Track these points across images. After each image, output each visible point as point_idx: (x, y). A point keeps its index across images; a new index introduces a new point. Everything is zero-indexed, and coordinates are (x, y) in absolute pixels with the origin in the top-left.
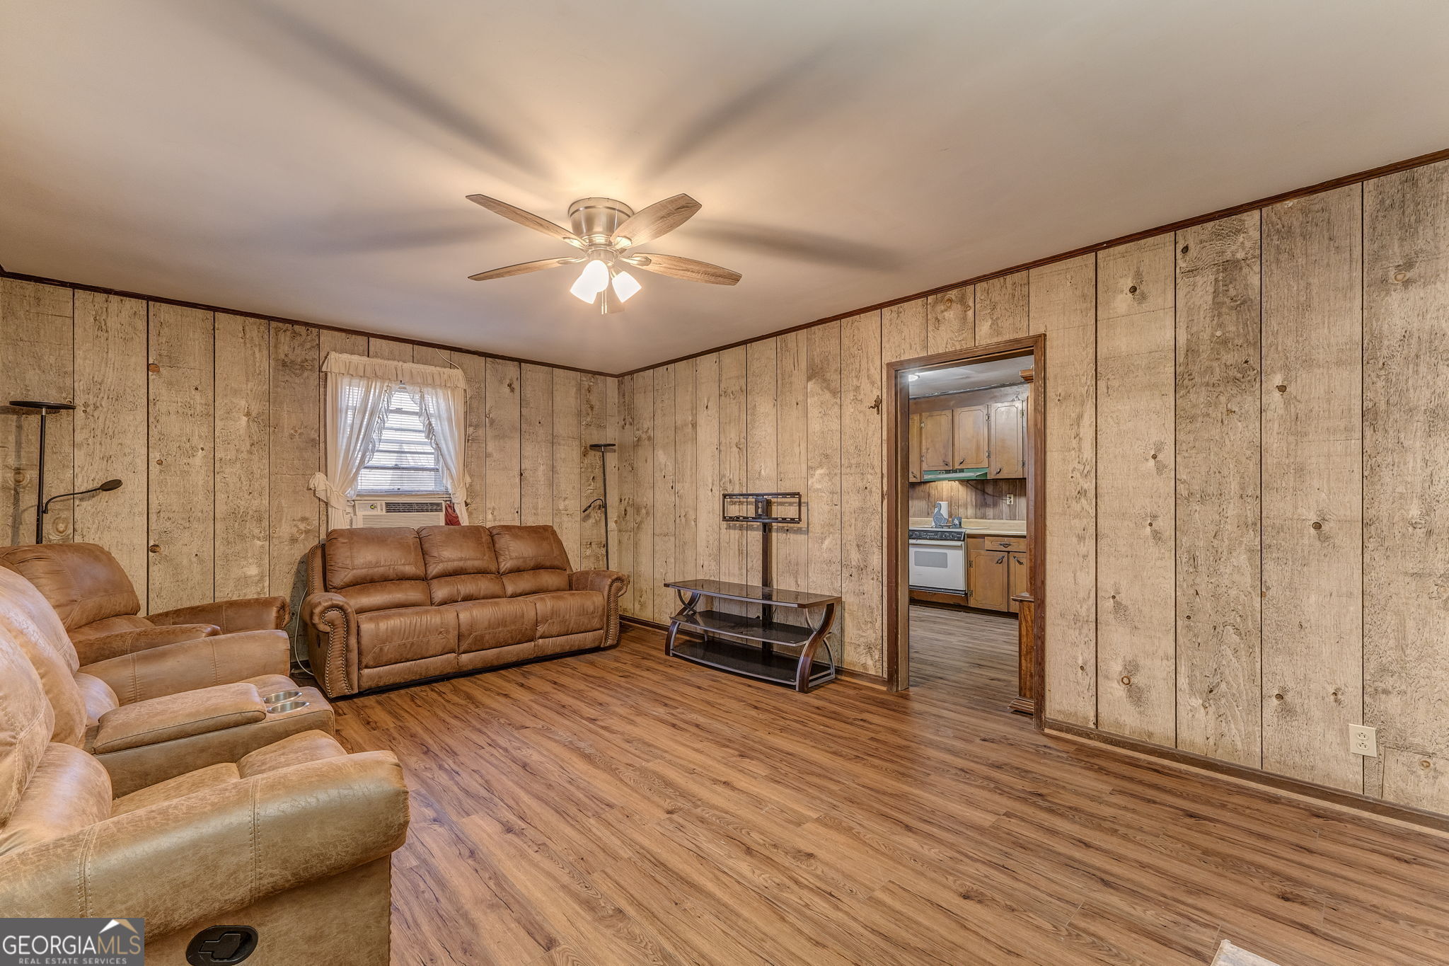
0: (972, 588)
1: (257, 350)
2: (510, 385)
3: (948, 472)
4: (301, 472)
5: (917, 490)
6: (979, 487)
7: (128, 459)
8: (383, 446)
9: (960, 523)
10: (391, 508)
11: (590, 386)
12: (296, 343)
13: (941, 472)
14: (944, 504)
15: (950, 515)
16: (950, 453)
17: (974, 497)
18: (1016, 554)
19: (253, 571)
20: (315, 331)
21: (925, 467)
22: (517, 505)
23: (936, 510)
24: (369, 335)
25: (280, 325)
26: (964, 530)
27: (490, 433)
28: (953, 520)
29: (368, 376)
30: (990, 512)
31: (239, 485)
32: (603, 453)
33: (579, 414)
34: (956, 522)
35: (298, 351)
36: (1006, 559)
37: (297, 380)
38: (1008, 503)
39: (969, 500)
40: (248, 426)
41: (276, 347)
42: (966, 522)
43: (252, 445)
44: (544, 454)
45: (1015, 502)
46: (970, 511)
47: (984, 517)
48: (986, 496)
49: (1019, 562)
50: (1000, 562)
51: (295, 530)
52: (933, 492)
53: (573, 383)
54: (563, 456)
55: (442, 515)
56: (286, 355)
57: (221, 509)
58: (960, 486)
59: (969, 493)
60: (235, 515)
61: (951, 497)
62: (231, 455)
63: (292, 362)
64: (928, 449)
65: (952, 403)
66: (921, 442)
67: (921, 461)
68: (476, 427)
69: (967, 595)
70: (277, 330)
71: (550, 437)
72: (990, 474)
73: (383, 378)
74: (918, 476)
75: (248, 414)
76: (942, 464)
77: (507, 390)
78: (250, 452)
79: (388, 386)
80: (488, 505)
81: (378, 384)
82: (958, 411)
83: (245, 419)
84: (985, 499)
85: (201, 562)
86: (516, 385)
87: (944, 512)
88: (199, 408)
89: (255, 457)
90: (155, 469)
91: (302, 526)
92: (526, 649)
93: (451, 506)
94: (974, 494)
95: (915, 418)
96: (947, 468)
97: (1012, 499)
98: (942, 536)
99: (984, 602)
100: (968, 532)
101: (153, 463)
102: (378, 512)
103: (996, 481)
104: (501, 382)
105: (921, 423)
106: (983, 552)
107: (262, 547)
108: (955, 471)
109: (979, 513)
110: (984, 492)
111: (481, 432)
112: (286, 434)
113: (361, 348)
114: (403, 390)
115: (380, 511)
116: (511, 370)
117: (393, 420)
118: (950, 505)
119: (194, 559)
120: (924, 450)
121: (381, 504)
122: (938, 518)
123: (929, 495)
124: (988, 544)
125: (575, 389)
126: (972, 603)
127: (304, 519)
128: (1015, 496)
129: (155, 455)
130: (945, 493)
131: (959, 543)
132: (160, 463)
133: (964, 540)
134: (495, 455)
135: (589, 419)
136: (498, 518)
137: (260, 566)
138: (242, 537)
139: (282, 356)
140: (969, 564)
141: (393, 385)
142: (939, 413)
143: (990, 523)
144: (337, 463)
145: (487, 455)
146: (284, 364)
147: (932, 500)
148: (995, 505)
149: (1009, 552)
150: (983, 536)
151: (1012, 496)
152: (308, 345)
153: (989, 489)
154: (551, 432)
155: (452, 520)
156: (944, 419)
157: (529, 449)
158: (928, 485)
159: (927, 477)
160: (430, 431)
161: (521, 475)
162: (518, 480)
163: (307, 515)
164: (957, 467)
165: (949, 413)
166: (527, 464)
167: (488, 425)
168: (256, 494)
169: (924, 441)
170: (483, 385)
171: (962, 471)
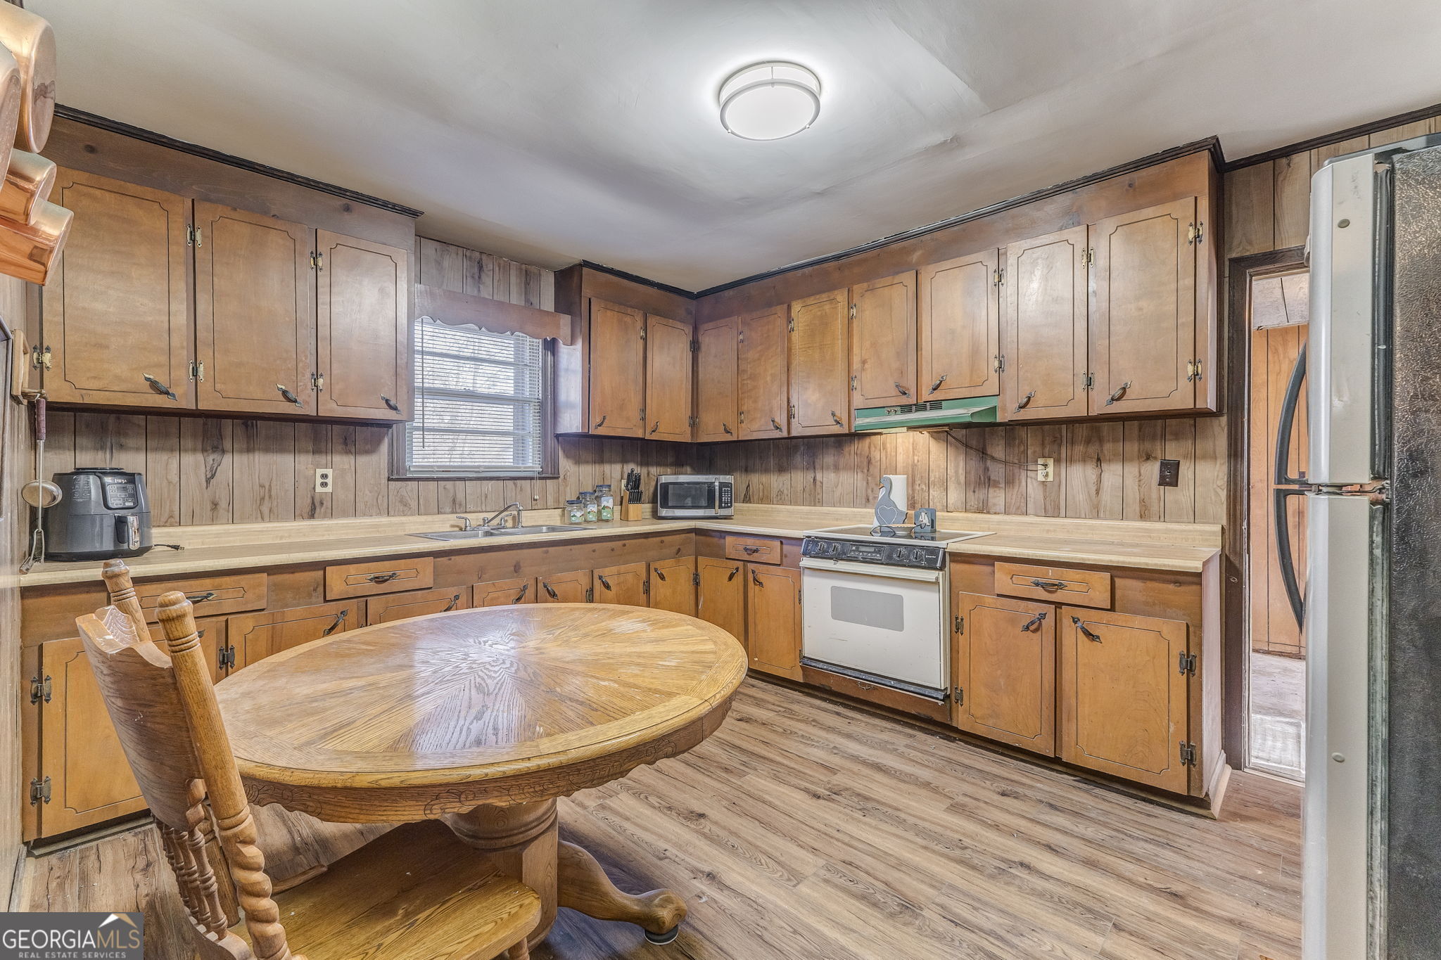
0: (962, 684)
3: (906, 409)
5: (846, 449)
6: (974, 443)
9: (933, 522)
13: (888, 409)
14: (899, 483)
15: (912, 504)
16: (912, 368)
17: (962, 464)
18: (1079, 613)
21: (858, 401)
23: (882, 493)
26: (942, 544)
28: (917, 516)
30: (998, 497)
34: (925, 519)
36: (1048, 622)
38: (1041, 478)
39: (951, 471)
42: (944, 519)
45: (1057, 474)
46: (955, 496)
47: (983, 509)
48: (989, 463)
49: (1088, 634)
50: (1033, 627)
52: (876, 455)
58: (932, 442)
59: (951, 457)
61: (914, 465)
64: (864, 362)
65: (915, 257)
66: (849, 350)
67: (851, 389)
69: (951, 697)
72: (1004, 409)
74: (845, 421)
76: (894, 392)
82: (927, 272)
84: (986, 469)
87: (899, 496)
94: (962, 458)
95: (839, 298)
96: (904, 401)
97: (1051, 469)
98: (892, 555)
99: (991, 722)
100: (954, 546)
103: (1012, 429)
105: (850, 308)
106: (989, 599)
108: (921, 407)
109: (973, 500)
110: (983, 453)
118: (911, 483)
120: (856, 365)
122: (885, 510)
123: (869, 462)
124: (1003, 579)
126: (962, 720)
128: (1058, 461)
130: (900, 458)
131: (931, 575)
133: (941, 569)
140: (956, 626)
142: (888, 280)
143: (999, 523)
147: (874, 470)
148: (1010, 482)
149: (1058, 605)
150: (990, 560)
151: (1051, 462)
153: (998, 450)
156: (897, 293)
158: (867, 441)
159: (861, 422)
164: (926, 396)
165: (909, 278)
169: (856, 350)
171: (936, 405)
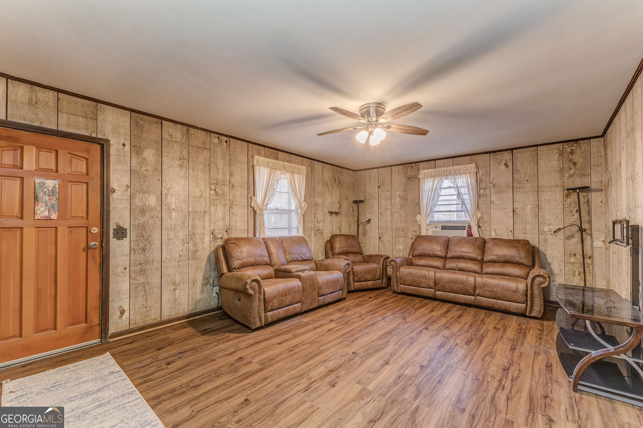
1: (402, 175)
2: (505, 164)
4: (414, 215)
7: (375, 213)
8: (439, 203)
10: (444, 228)
11: (572, 150)
12: (412, 170)
19: (401, 247)
20: (417, 164)
22: (511, 228)
24: (435, 160)
25: (408, 165)
27: (493, 191)
29: (433, 176)
31: (398, 219)
32: (578, 194)
33: (562, 170)
35: (413, 173)
37: (412, 183)
40: (400, 201)
41: (407, 173)
43: (401, 206)
44: (531, 198)
51: (412, 235)
53: (557, 151)
54: (547, 198)
55: (465, 232)
56: (409, 175)
57: (394, 227)
60: (397, 229)
62: (396, 210)
63: (411, 177)
68: (485, 189)
70: (407, 167)
71: (536, 188)
73: (438, 176)
75: (400, 197)
77: (503, 167)
78: (400, 209)
79: (440, 179)
80: (492, 227)
81: (437, 178)
83: (399, 198)
85: (389, 243)
86: (510, 163)
88: (388, 197)
89: (402, 210)
90: (380, 215)
91: (415, 234)
92: (470, 298)
93: (470, 227)
101: (379, 214)
102: (438, 229)
104: (500, 164)
107: (404, 240)
111: (488, 191)
112: (410, 202)
113: (433, 166)
114: (447, 179)
115: (439, 229)
116: (507, 156)
117: (443, 192)
119: (388, 242)
121: (440, 226)
125: (557, 155)
127: (415, 231)
129: (380, 212)
132: (381, 214)
134: (496, 202)
135: (571, 172)
136: (498, 234)
137: (403, 246)
138: (399, 236)
139: (408, 176)
141: (443, 178)
144: (423, 211)
145: (491, 202)
146: (409, 178)
152: (416, 170)
154: (536, 185)
155: (470, 234)
157: (518, 197)
160: (459, 194)
161: (514, 211)
162: (511, 214)
163: (416, 230)
166: (517, 205)
167: (492, 187)
168: (402, 222)
170: (488, 168)
